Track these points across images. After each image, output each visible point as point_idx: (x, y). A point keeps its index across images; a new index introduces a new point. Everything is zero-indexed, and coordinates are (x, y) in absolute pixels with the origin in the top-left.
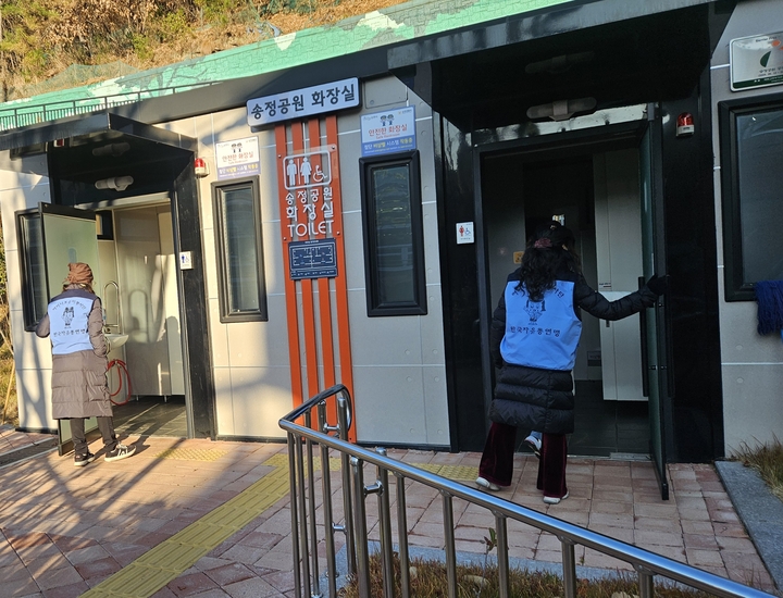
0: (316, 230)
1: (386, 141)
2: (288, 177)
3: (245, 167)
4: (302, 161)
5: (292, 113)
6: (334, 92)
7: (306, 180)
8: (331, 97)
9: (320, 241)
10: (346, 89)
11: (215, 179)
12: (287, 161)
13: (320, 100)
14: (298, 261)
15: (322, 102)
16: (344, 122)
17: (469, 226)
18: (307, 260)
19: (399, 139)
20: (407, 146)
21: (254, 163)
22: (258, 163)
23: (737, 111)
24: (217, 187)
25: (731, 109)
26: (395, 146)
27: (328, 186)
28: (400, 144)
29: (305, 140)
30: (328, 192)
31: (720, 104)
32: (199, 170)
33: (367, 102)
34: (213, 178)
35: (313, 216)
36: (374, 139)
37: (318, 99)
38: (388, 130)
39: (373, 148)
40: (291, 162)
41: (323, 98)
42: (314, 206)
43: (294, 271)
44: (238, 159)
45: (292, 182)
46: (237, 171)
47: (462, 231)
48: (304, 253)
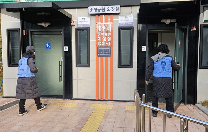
0: (106, 44)
1: (125, 23)
4: (103, 25)
5: (101, 12)
6: (113, 8)
7: (104, 30)
9: (107, 47)
11: (77, 27)
12: (99, 25)
13: (109, 10)
14: (100, 52)
21: (89, 24)
27: (110, 33)
28: (129, 24)
29: (104, 20)
31: (201, 25)
32: (72, 24)
33: (121, 13)
36: (122, 22)
38: (126, 20)
39: (122, 25)
42: (105, 38)
43: (99, 54)
44: (84, 22)
45: (100, 30)
46: (84, 26)
47: (143, 48)
48: (102, 50)
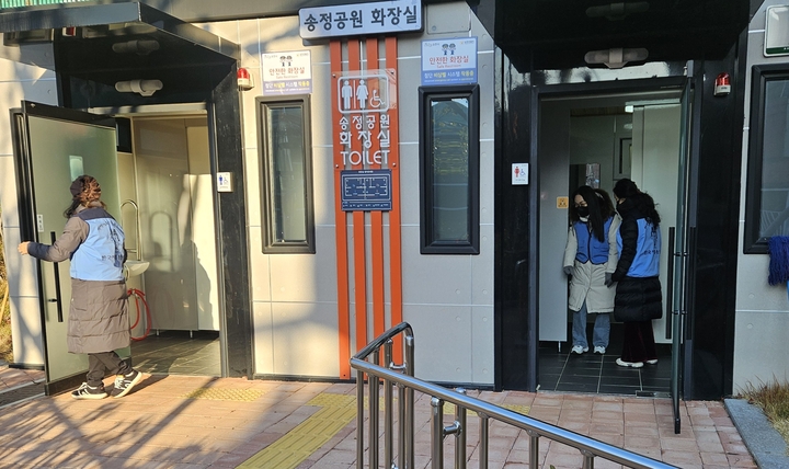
0: (371, 159)
1: (447, 71)
2: (342, 100)
3: (295, 84)
4: (358, 83)
5: (349, 30)
6: (395, 12)
7: (363, 105)
8: (392, 16)
9: (375, 171)
10: (408, 10)
11: (261, 94)
12: (342, 81)
14: (350, 191)
15: (382, 22)
16: (404, 46)
17: (524, 167)
18: (361, 191)
19: (460, 70)
20: (467, 79)
21: (306, 80)
22: (310, 80)
23: (767, 76)
24: (263, 103)
25: (763, 73)
26: (456, 77)
27: (386, 114)
28: (461, 76)
29: (362, 61)
30: (385, 120)
31: (753, 68)
32: (242, 82)
33: (429, 28)
34: (258, 92)
35: (367, 144)
36: (434, 68)
37: (378, 16)
38: (449, 60)
39: (434, 78)
40: (347, 83)
41: (383, 16)
42: (370, 134)
43: (346, 201)
44: (287, 74)
45: (347, 105)
46: (286, 87)
47: (517, 171)
48: (357, 183)
